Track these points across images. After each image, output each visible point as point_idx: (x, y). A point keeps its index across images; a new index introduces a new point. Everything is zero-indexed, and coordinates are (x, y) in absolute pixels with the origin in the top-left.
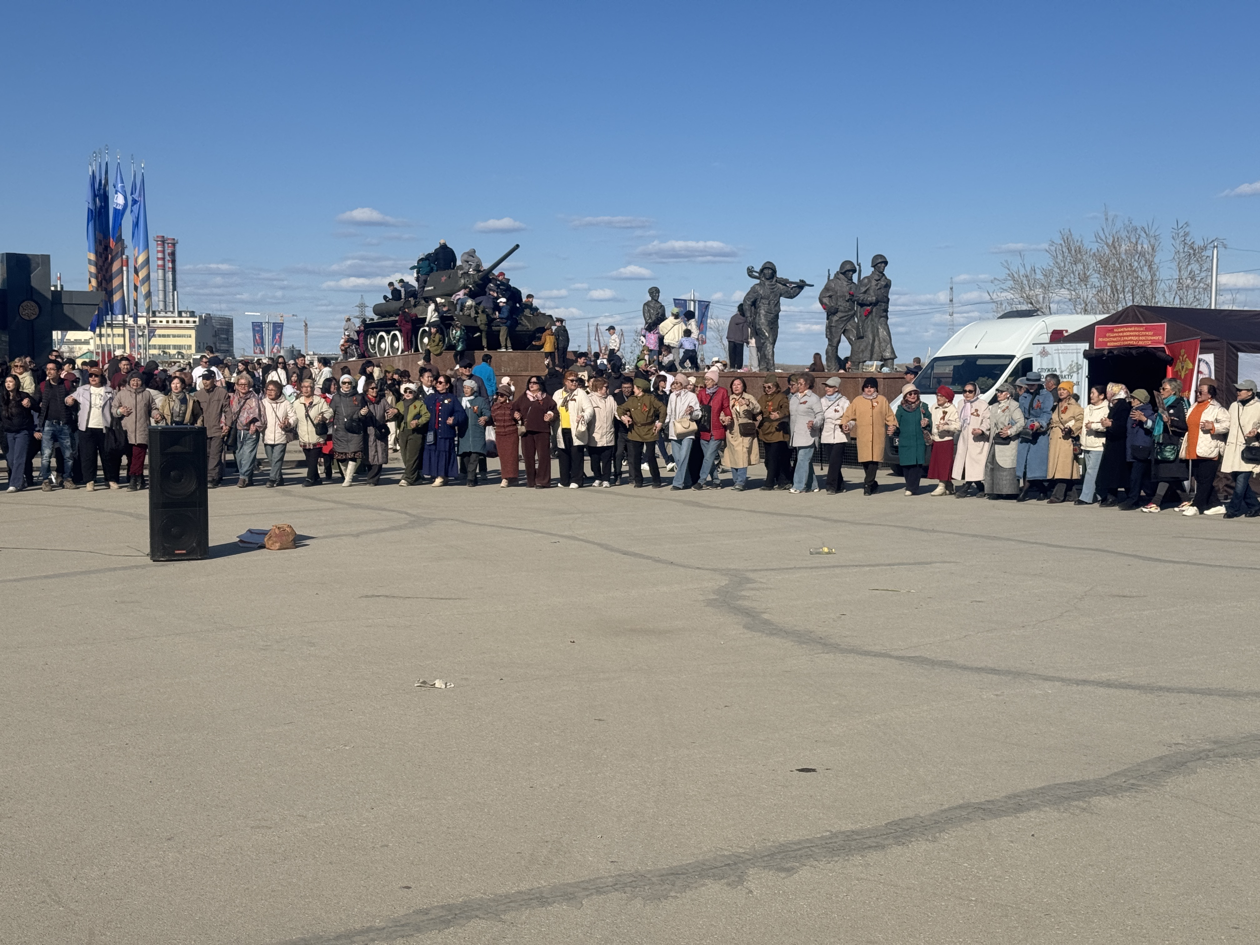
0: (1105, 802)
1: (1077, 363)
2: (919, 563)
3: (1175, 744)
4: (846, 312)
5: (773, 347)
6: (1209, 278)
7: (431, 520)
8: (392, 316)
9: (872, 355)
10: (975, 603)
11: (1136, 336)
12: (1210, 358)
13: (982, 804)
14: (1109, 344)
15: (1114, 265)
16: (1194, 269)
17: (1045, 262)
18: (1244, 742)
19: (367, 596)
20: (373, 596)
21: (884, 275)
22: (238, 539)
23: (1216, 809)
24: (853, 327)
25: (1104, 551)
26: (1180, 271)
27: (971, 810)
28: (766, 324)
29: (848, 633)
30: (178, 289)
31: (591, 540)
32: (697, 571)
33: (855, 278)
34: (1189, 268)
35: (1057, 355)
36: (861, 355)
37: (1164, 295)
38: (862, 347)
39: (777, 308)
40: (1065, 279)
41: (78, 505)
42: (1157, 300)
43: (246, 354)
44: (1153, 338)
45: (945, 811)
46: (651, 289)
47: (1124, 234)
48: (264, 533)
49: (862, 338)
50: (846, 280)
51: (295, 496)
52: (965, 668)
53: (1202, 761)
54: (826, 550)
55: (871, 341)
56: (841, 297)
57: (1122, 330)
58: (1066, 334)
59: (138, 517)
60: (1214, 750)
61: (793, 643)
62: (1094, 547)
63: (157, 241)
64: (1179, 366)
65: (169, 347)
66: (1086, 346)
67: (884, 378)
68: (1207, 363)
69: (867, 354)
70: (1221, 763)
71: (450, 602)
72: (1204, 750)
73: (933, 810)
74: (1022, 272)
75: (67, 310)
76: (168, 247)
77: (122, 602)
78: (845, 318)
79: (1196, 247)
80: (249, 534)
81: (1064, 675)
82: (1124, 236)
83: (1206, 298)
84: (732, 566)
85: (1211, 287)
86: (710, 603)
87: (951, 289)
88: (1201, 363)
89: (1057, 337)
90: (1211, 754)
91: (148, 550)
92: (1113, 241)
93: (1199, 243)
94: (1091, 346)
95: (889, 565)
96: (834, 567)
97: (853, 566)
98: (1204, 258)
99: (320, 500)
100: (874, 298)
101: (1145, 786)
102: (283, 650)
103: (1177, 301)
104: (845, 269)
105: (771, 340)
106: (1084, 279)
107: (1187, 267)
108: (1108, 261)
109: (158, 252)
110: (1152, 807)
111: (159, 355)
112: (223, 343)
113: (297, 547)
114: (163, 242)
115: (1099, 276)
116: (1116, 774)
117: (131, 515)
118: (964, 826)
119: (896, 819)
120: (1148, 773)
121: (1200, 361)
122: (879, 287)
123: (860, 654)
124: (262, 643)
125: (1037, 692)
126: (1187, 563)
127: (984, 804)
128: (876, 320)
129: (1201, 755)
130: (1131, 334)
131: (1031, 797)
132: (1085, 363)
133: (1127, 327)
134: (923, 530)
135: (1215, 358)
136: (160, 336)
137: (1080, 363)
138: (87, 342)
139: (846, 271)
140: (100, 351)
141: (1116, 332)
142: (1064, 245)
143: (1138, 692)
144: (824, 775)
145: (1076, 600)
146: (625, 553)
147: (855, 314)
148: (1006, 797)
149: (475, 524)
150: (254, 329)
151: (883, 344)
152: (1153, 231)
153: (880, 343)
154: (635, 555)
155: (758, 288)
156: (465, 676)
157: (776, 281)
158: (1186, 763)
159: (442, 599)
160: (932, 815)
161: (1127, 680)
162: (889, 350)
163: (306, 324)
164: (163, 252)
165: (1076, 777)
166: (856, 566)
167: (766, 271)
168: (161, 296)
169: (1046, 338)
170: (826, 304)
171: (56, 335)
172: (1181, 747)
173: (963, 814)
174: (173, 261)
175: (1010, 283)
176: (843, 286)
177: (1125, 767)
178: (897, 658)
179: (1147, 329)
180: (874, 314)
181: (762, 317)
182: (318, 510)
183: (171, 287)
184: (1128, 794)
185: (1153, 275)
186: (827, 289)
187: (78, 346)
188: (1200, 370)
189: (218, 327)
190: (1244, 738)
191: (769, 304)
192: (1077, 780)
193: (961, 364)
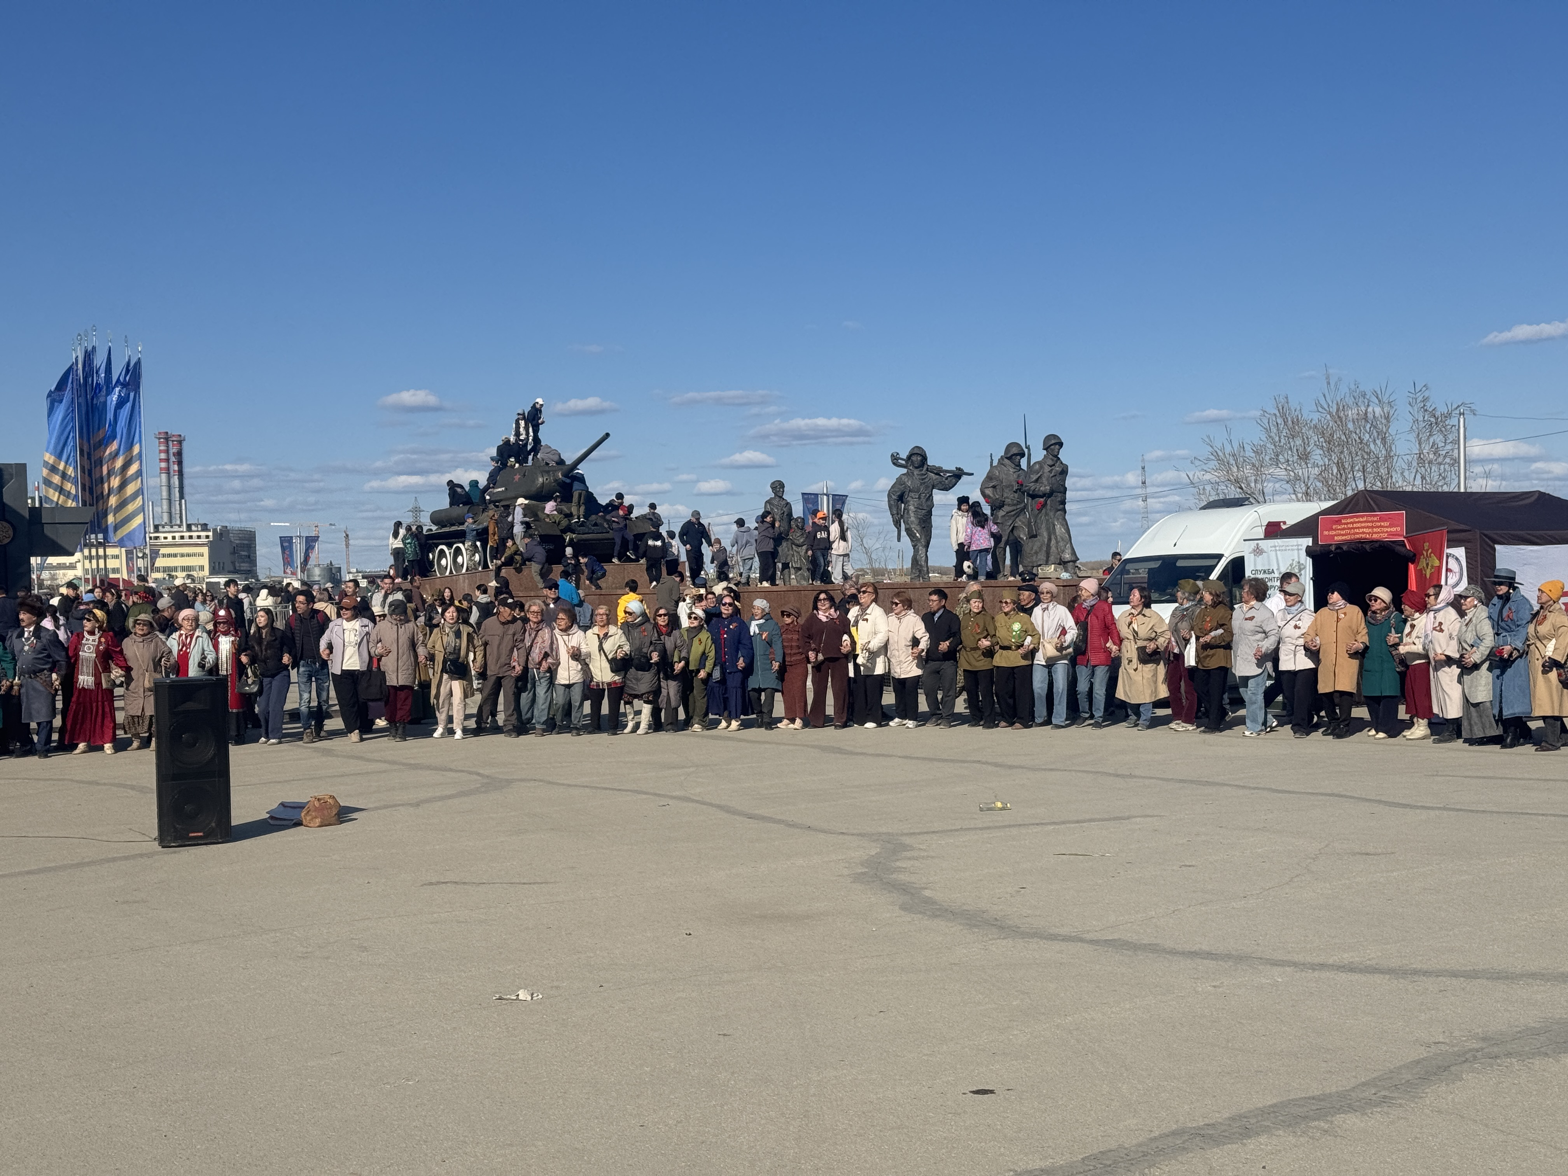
0: (1351, 1121)
1: (1299, 562)
2: (1115, 819)
3: (1435, 1043)
4: (1014, 505)
5: (927, 551)
6: (1456, 451)
7: (509, 782)
8: (453, 525)
9: (1048, 556)
10: (1183, 868)
11: (1368, 527)
12: (1460, 552)
13: (1199, 1128)
14: (1336, 538)
15: (1340, 438)
16: (1437, 441)
17: (1254, 436)
18: (1519, 1038)
19: (431, 884)
20: (438, 883)
21: (1059, 459)
22: (268, 815)
23: (1486, 1126)
24: (1023, 523)
25: (1342, 796)
26: (1420, 444)
27: (1187, 1138)
28: (916, 522)
29: (1029, 912)
30: (187, 497)
31: (708, 801)
32: (841, 836)
33: (1024, 463)
34: (1431, 440)
35: (1274, 553)
36: (1034, 558)
37: (1402, 473)
38: (1035, 548)
39: (929, 503)
40: (1281, 457)
41: (66, 777)
42: (1394, 480)
43: (272, 574)
44: (1389, 530)
45: (1155, 1139)
46: (773, 483)
47: (1350, 401)
48: (300, 807)
49: (1035, 536)
50: (1013, 466)
51: (337, 756)
52: (1173, 952)
53: (1466, 1066)
54: (999, 805)
55: (1046, 540)
56: (1007, 487)
57: (1352, 520)
58: (1284, 527)
59: (142, 790)
60: (1482, 1049)
61: (962, 927)
62: (1329, 791)
63: (160, 438)
64: (1422, 563)
65: (175, 569)
66: (1309, 541)
67: (1063, 586)
68: (1457, 559)
69: (1042, 556)
70: (1491, 1066)
71: (535, 887)
72: (1471, 1050)
73: (1141, 1139)
74: (1228, 449)
75: (48, 531)
76: (173, 445)
77: (124, 903)
78: (1013, 513)
79: (1438, 414)
80: (282, 808)
81: (1296, 958)
82: (1351, 403)
83: (1454, 476)
84: (884, 830)
85: (1459, 463)
86: (858, 878)
87: (1143, 468)
88: (1450, 559)
89: (1274, 530)
90: (1479, 1054)
91: (155, 833)
92: (1338, 410)
93: (1442, 409)
94: (1315, 541)
95: (1078, 822)
96: (1010, 826)
97: (1033, 824)
98: (1449, 427)
99: (368, 760)
100: (1048, 488)
101: (1400, 1098)
102: (328, 958)
103: (1418, 481)
104: (1012, 453)
105: (923, 541)
106: (1304, 457)
107: (1428, 438)
108: (1332, 435)
109: (161, 451)
110: (1410, 1126)
111: (164, 579)
112: (243, 562)
113: (342, 822)
114: (167, 439)
115: (1321, 452)
116: (1364, 1084)
117: (133, 788)
118: (1179, 1158)
119: (1094, 1152)
120: (1403, 1081)
121: (1447, 557)
122: (1053, 474)
123: (1045, 938)
124: (302, 949)
125: (1264, 981)
126: (1444, 809)
127: (1203, 1129)
128: (1051, 514)
129: (1467, 1056)
130: (1363, 525)
131: (1260, 1118)
132: (1309, 561)
133: (1357, 517)
134: (1118, 776)
135: (1466, 553)
136: (164, 556)
137: (1302, 562)
138: (72, 567)
139: (1012, 455)
140: (90, 576)
141: (1345, 524)
142: (1278, 414)
143: (1387, 977)
144: (1004, 1097)
145: (1309, 861)
146: (751, 817)
147: (1025, 507)
148: (1229, 1118)
149: (563, 784)
150: (282, 546)
151: (1061, 544)
152: (1387, 396)
153: (1057, 542)
154: (763, 818)
155: (905, 479)
156: (556, 984)
157: (927, 470)
158: (1449, 1067)
159: (524, 884)
160: (1140, 1145)
161: (1373, 962)
162: (1068, 551)
163: (347, 535)
164: (167, 452)
165: (1315, 1090)
166: (1037, 824)
167: (914, 458)
168: (165, 507)
169: (1260, 532)
170: (989, 496)
171: (34, 561)
172: (1442, 1047)
173: (1178, 1142)
174: (180, 463)
175: (1214, 464)
176: (1009, 474)
177: (1375, 1075)
178: (1091, 942)
179: (1382, 519)
180: (1048, 507)
181: (912, 515)
182: (367, 773)
183: (177, 495)
184: (1379, 1110)
185: (1389, 451)
186: (989, 478)
187: (61, 572)
188: (1449, 567)
189: (237, 542)
190: (1520, 1032)
191: (919, 498)
192: (1317, 1093)
193: (1157, 566)
